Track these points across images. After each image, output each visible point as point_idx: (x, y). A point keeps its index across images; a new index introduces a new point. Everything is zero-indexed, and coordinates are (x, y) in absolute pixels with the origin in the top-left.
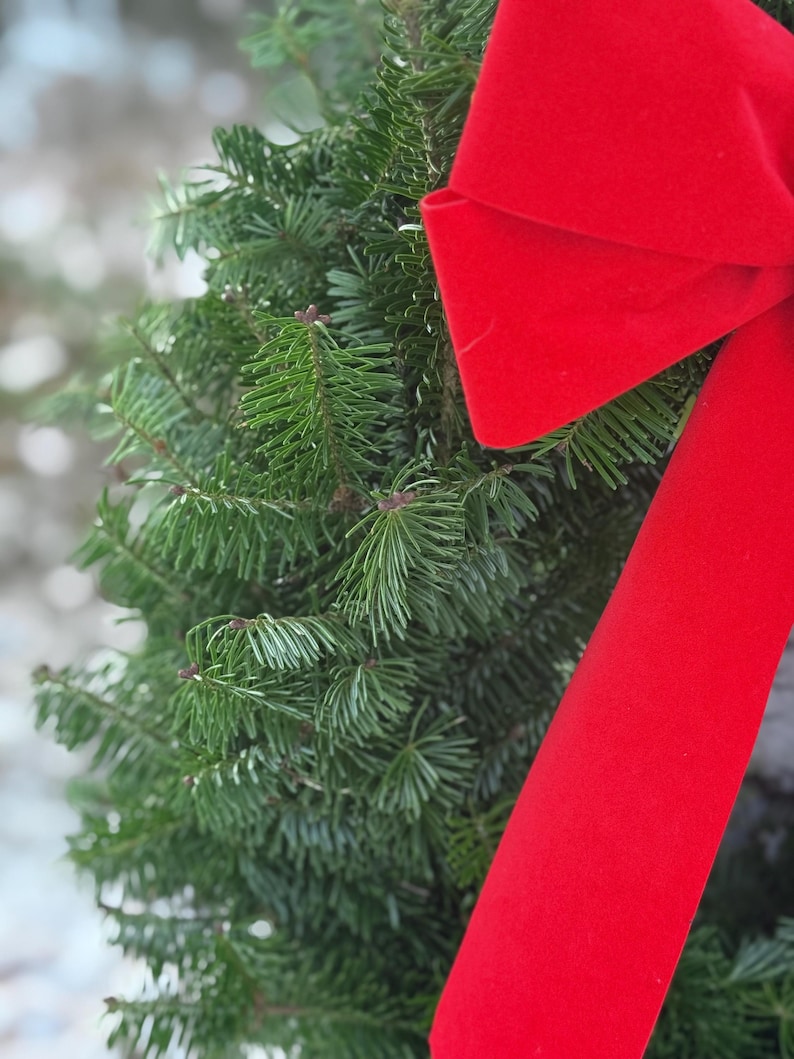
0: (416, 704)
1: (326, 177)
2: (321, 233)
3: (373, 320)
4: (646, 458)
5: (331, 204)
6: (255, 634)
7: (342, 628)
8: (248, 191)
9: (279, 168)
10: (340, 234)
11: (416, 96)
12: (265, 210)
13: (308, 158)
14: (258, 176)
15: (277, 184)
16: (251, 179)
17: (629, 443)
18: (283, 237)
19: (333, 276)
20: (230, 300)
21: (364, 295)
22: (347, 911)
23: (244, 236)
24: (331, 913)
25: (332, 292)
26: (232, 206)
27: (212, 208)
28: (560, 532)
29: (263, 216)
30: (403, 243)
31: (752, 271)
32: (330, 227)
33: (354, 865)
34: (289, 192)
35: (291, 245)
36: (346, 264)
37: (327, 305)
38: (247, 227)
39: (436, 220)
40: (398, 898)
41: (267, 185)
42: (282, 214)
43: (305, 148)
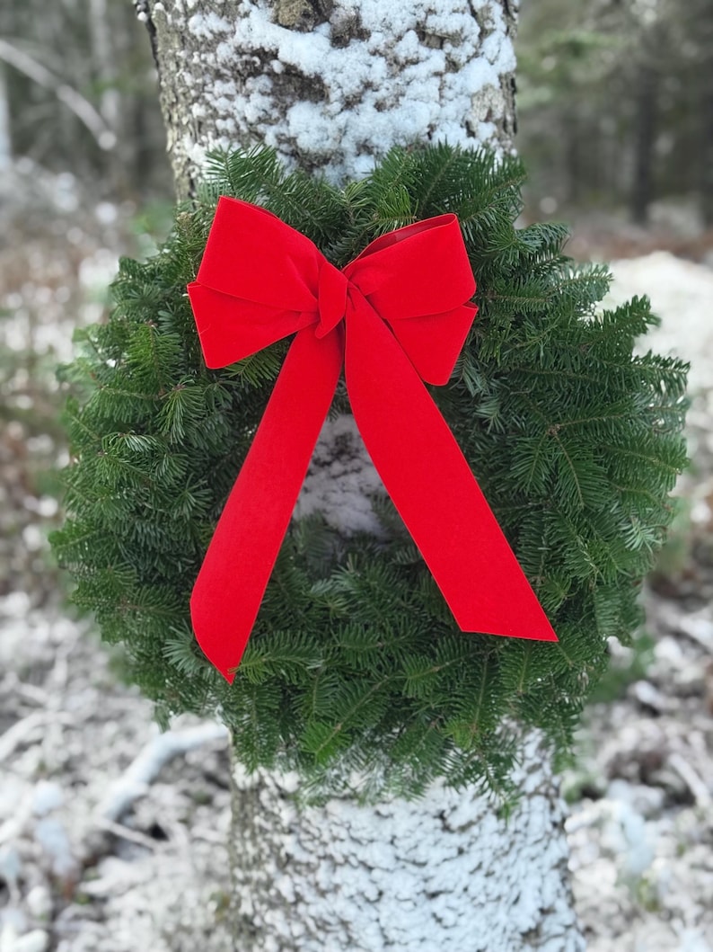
0: (188, 472)
1: (159, 277)
2: (156, 297)
3: (174, 329)
4: (268, 378)
5: (162, 287)
6: (128, 440)
7: (162, 440)
8: (129, 281)
9: (141, 273)
10: (164, 298)
11: (189, 251)
12: (136, 289)
13: (154, 270)
14: (134, 276)
15: (141, 279)
16: (131, 277)
17: (263, 372)
18: (142, 299)
19: (160, 313)
20: (121, 321)
21: (172, 320)
22: (162, 569)
23: (129, 298)
24: (155, 570)
25: (160, 319)
26: (123, 287)
27: (115, 287)
28: (246, 413)
29: (135, 290)
30: (184, 301)
31: (300, 313)
32: (160, 296)
33: (164, 547)
34: (145, 282)
35: (145, 302)
36: (165, 309)
37: (159, 323)
38: (129, 294)
39: (192, 292)
40: (181, 562)
41: (137, 279)
42: (142, 291)
43: (152, 266)
